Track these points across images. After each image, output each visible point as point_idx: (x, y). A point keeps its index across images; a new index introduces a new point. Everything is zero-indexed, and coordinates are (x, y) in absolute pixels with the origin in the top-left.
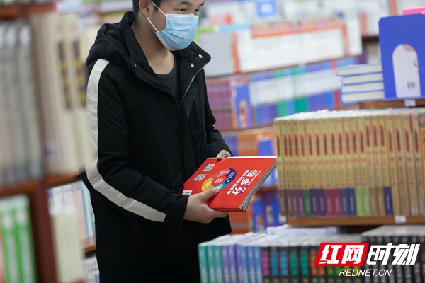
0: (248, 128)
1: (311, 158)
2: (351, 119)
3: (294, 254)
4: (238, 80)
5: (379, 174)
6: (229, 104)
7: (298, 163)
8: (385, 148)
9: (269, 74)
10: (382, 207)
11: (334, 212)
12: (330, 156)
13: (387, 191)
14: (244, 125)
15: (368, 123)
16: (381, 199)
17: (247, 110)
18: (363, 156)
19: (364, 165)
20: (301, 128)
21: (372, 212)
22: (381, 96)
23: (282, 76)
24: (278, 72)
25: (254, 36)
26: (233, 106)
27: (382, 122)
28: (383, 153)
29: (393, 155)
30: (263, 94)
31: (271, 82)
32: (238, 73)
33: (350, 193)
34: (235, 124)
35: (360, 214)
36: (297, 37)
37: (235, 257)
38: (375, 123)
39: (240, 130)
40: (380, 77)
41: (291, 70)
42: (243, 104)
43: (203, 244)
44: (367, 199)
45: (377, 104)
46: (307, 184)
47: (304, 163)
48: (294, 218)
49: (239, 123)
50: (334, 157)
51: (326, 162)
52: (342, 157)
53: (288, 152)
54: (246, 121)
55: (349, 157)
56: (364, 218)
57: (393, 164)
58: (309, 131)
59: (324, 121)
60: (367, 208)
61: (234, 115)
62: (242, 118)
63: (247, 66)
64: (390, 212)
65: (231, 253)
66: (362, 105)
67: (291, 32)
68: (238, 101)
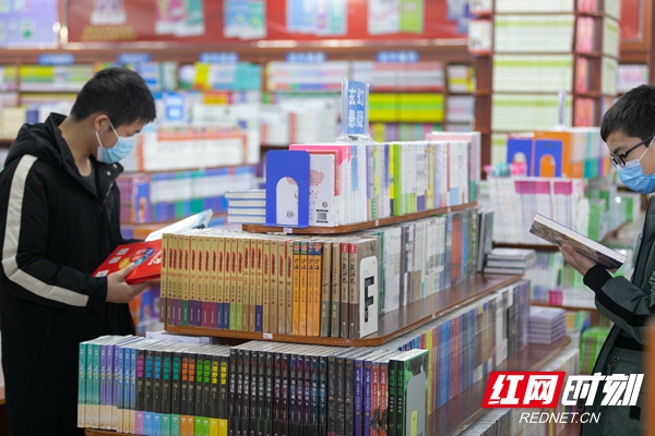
0: (145, 224)
1: (192, 272)
2: (233, 240)
3: (167, 359)
4: (141, 178)
5: (253, 293)
6: (130, 199)
7: (180, 275)
8: (260, 271)
9: (170, 175)
10: (252, 323)
11: (208, 323)
12: (210, 273)
13: (259, 309)
14: (142, 220)
15: (247, 246)
16: (252, 315)
17: (146, 207)
18: (240, 275)
19: (240, 283)
20: (186, 243)
21: (243, 326)
22: (262, 221)
23: (183, 177)
24: (178, 174)
25: (160, 139)
26: (133, 202)
27: (260, 246)
28: (258, 274)
29: (267, 277)
30: (162, 193)
31: (172, 183)
32: (141, 171)
33: (225, 307)
34: (134, 219)
35: (232, 328)
36: (200, 143)
37: (113, 358)
38: (253, 246)
39: (138, 224)
40: (263, 204)
41: (192, 173)
42: (143, 201)
43: (85, 343)
44: (239, 315)
45: (258, 229)
46: (186, 296)
47: (186, 276)
48: (172, 326)
49: (138, 218)
50: (214, 274)
51: (207, 277)
52: (221, 275)
53: (173, 264)
54: (145, 216)
55: (228, 275)
56: (235, 331)
57: (267, 286)
58: (193, 248)
59: (208, 239)
60: (239, 323)
61: (133, 210)
62: (141, 213)
63: (150, 165)
64: (259, 328)
65: (110, 354)
66: (246, 228)
67: (195, 138)
68: (138, 197)
